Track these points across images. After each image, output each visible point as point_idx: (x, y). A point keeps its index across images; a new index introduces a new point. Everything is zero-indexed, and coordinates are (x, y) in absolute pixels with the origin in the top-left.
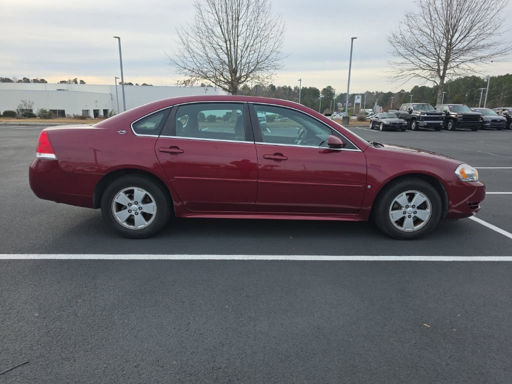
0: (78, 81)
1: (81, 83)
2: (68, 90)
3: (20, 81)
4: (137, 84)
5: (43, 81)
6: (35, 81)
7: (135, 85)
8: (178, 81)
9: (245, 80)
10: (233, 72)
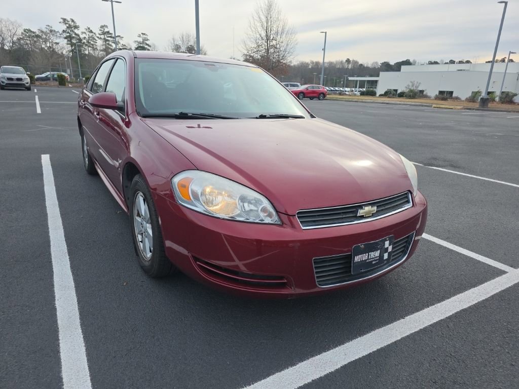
2: (469, 70)
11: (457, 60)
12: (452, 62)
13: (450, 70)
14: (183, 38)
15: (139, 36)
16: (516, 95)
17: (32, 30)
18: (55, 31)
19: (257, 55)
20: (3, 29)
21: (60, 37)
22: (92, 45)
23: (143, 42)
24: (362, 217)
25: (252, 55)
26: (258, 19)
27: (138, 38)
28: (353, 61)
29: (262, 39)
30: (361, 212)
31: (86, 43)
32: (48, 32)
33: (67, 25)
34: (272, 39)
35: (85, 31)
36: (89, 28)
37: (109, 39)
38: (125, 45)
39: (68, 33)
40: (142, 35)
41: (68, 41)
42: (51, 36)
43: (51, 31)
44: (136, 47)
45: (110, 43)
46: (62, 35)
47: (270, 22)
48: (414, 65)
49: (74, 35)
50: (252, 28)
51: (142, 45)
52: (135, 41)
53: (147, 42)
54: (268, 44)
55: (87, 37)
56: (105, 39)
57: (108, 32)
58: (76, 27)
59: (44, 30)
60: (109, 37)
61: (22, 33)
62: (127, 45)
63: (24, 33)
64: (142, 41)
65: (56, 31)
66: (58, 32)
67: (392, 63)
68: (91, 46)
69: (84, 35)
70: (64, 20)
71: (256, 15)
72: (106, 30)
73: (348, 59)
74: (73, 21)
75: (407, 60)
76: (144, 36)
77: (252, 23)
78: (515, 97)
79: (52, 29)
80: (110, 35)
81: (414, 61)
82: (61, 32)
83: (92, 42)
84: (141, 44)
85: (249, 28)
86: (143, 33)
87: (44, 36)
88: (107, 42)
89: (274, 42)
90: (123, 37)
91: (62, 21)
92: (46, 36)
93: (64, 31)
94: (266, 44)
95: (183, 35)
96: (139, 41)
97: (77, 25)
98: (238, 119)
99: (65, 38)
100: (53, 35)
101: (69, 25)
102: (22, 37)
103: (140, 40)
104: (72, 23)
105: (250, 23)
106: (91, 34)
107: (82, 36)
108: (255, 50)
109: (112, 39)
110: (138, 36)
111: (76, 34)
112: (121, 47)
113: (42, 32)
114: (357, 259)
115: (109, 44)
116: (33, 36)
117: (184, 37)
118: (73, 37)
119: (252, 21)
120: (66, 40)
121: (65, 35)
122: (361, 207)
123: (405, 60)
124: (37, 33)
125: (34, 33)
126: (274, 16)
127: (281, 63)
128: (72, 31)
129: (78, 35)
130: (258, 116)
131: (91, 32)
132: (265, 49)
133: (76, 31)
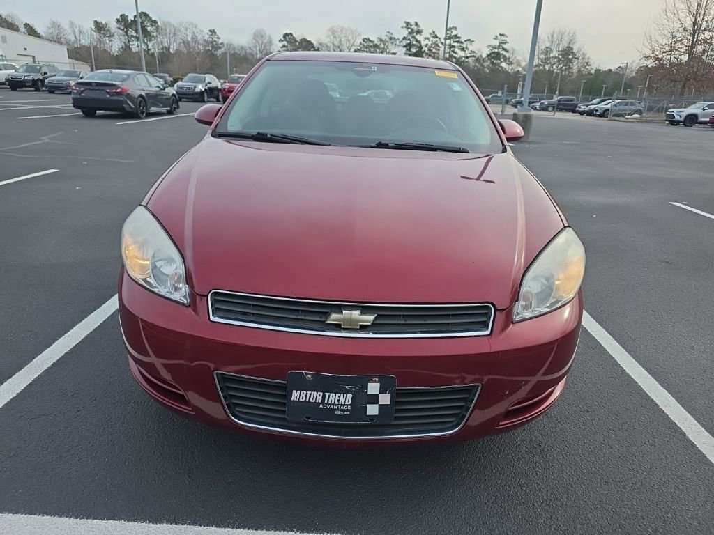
14: (552, 36)
15: (496, 38)
17: (371, 39)
18: (395, 38)
19: (669, 57)
20: (343, 40)
21: (399, 45)
22: (434, 53)
23: (499, 46)
24: (338, 327)
25: (660, 56)
27: (495, 41)
29: (685, 30)
30: (334, 317)
31: (427, 51)
32: (388, 40)
33: (410, 30)
34: (705, 30)
35: (428, 36)
36: (434, 32)
37: (456, 44)
38: (474, 52)
39: (409, 40)
40: (499, 36)
41: (407, 50)
42: (390, 45)
43: (391, 39)
44: (489, 53)
45: (456, 50)
46: (401, 44)
49: (414, 43)
50: (669, 14)
51: (496, 51)
52: (489, 46)
53: (505, 46)
54: (694, 38)
55: (430, 44)
56: (450, 45)
57: (456, 36)
58: (419, 32)
59: (384, 38)
60: (456, 42)
61: (361, 43)
62: (476, 52)
63: (363, 43)
64: (498, 44)
65: (397, 38)
66: (398, 39)
68: (432, 55)
69: (427, 42)
70: (407, 23)
72: (454, 33)
74: (417, 24)
76: (503, 38)
79: (393, 36)
80: (457, 40)
82: (401, 39)
83: (434, 50)
84: (496, 48)
85: (663, 15)
86: (502, 33)
87: (382, 46)
88: (452, 49)
90: (473, 41)
91: (405, 25)
92: (385, 44)
93: (404, 38)
94: (691, 38)
95: (554, 33)
96: (494, 44)
97: (421, 29)
98: (330, 145)
99: (404, 46)
100: (392, 43)
101: (412, 30)
102: (359, 48)
103: (496, 43)
104: (416, 28)
106: (435, 40)
107: (423, 43)
108: (667, 49)
109: (459, 45)
110: (494, 39)
111: (417, 41)
112: (469, 55)
113: (381, 40)
114: (296, 395)
115: (453, 52)
116: (371, 46)
117: (555, 35)
118: (414, 45)
120: (405, 49)
121: (404, 43)
122: (339, 309)
124: (376, 42)
125: (373, 42)
128: (414, 37)
129: (419, 42)
130: (374, 145)
131: (436, 37)
132: (687, 46)
133: (418, 37)
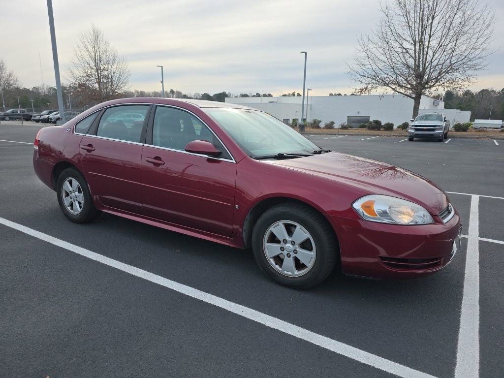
0: (296, 94)
1: (298, 96)
2: (277, 102)
3: (254, 96)
4: (345, 95)
5: (270, 95)
6: (265, 95)
7: (343, 95)
8: (356, 89)
9: (434, 84)
10: (420, 76)
11: (261, 94)
12: (258, 95)
13: (263, 102)
16: (320, 122)
26: (85, 49)
28: (177, 92)
47: (98, 52)
48: (230, 97)
50: (79, 57)
67: (212, 95)
71: (81, 44)
73: (172, 90)
75: (223, 92)
77: (78, 53)
78: (320, 124)
81: (229, 93)
85: (75, 57)
89: (105, 73)
105: (76, 52)
119: (77, 49)
123: (222, 92)
126: (101, 46)
127: (116, 92)
132: (96, 78)
